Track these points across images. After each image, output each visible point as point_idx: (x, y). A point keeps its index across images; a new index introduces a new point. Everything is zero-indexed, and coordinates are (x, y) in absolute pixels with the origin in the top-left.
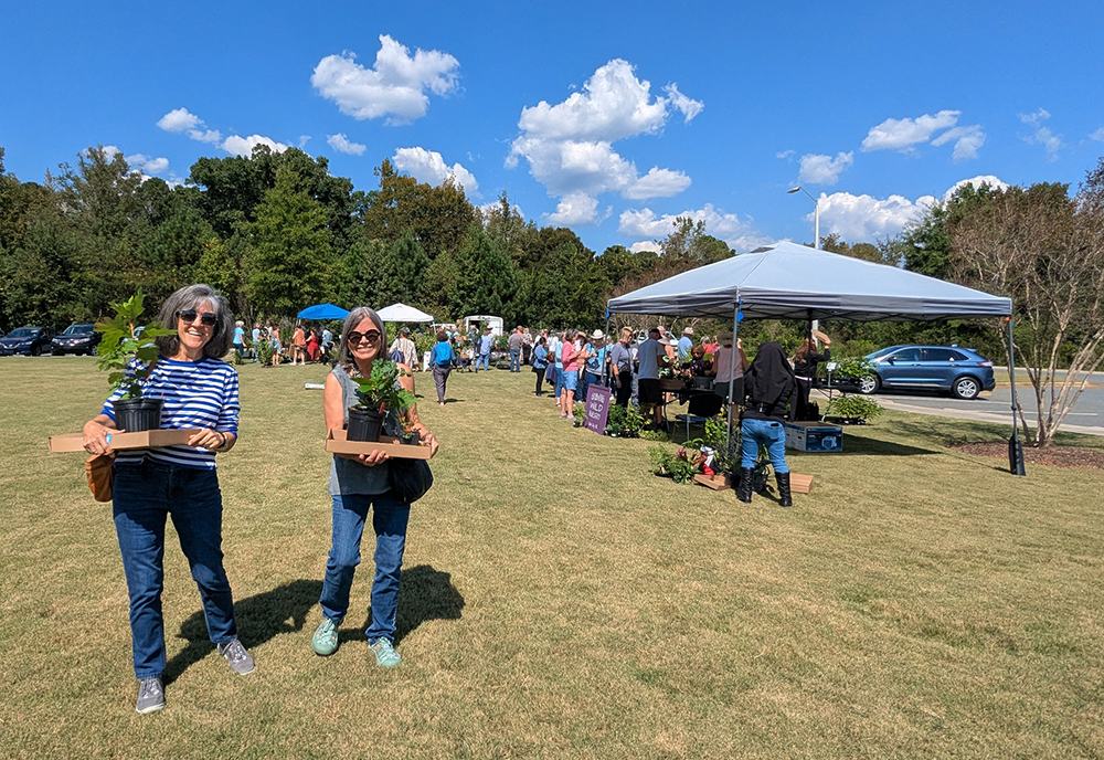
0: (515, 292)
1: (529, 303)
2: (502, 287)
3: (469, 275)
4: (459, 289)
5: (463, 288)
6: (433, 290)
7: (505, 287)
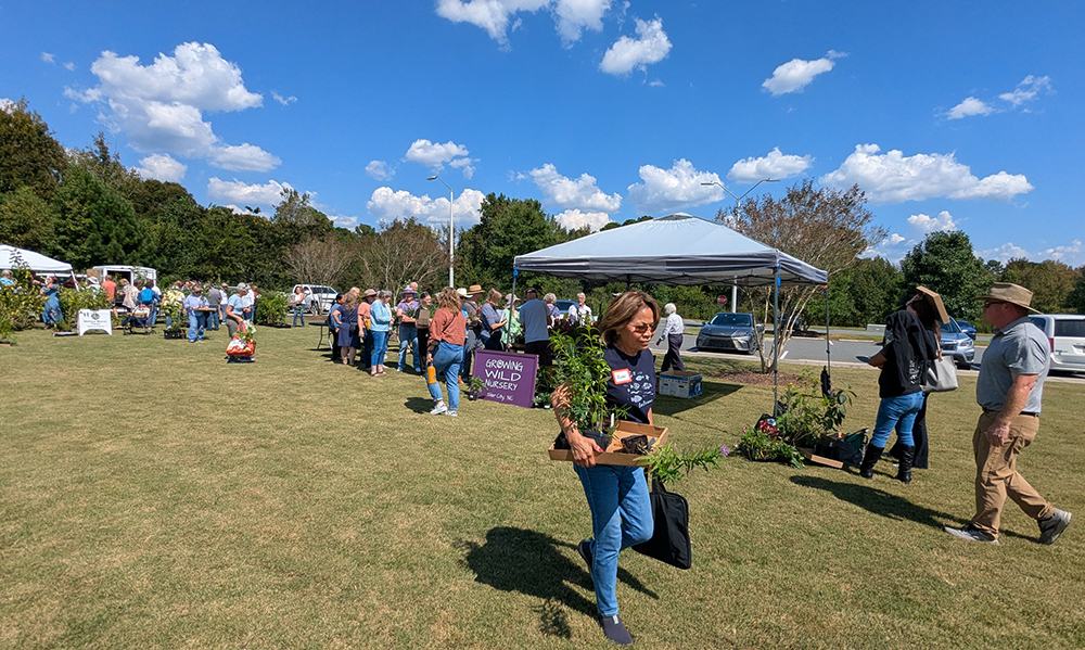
0: (140, 241)
1: (159, 255)
2: (123, 235)
3: (73, 219)
4: (59, 234)
5: (64, 233)
6: (14, 231)
7: (127, 235)
